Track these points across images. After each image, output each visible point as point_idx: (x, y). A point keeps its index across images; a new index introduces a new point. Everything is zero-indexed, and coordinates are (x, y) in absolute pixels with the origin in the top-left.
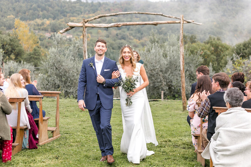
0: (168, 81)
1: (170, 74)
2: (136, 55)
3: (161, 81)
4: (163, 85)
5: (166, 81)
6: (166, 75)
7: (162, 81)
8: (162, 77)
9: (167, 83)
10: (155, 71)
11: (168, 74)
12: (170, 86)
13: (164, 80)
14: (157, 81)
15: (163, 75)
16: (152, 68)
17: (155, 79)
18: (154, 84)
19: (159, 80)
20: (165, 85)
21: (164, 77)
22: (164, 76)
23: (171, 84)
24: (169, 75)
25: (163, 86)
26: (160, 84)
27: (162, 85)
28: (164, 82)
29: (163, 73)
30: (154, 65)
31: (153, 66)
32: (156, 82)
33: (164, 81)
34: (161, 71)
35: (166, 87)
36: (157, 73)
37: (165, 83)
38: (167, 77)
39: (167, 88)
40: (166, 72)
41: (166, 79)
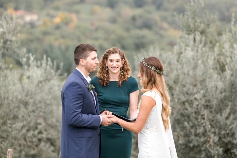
0: (223, 132)
1: (230, 114)
2: (118, 61)
3: (204, 134)
4: (211, 142)
5: (219, 134)
6: (218, 116)
7: (209, 134)
8: (208, 123)
9: (220, 138)
10: (191, 107)
11: (225, 114)
12: (229, 146)
13: (213, 130)
14: (195, 132)
15: (211, 117)
16: (183, 99)
17: (192, 127)
18: (187, 138)
19: (200, 130)
20: (214, 142)
21: (214, 123)
22: (213, 121)
23: (230, 142)
24: (227, 118)
25: (210, 146)
26: (202, 139)
27: (209, 142)
28: (212, 135)
29: (211, 112)
30: (189, 89)
31: (187, 94)
32: (193, 133)
33: (214, 133)
34: (207, 107)
35: (218, 148)
36: (196, 113)
37: (216, 139)
38: (222, 123)
39: (221, 150)
40: (220, 110)
41: (220, 128)
